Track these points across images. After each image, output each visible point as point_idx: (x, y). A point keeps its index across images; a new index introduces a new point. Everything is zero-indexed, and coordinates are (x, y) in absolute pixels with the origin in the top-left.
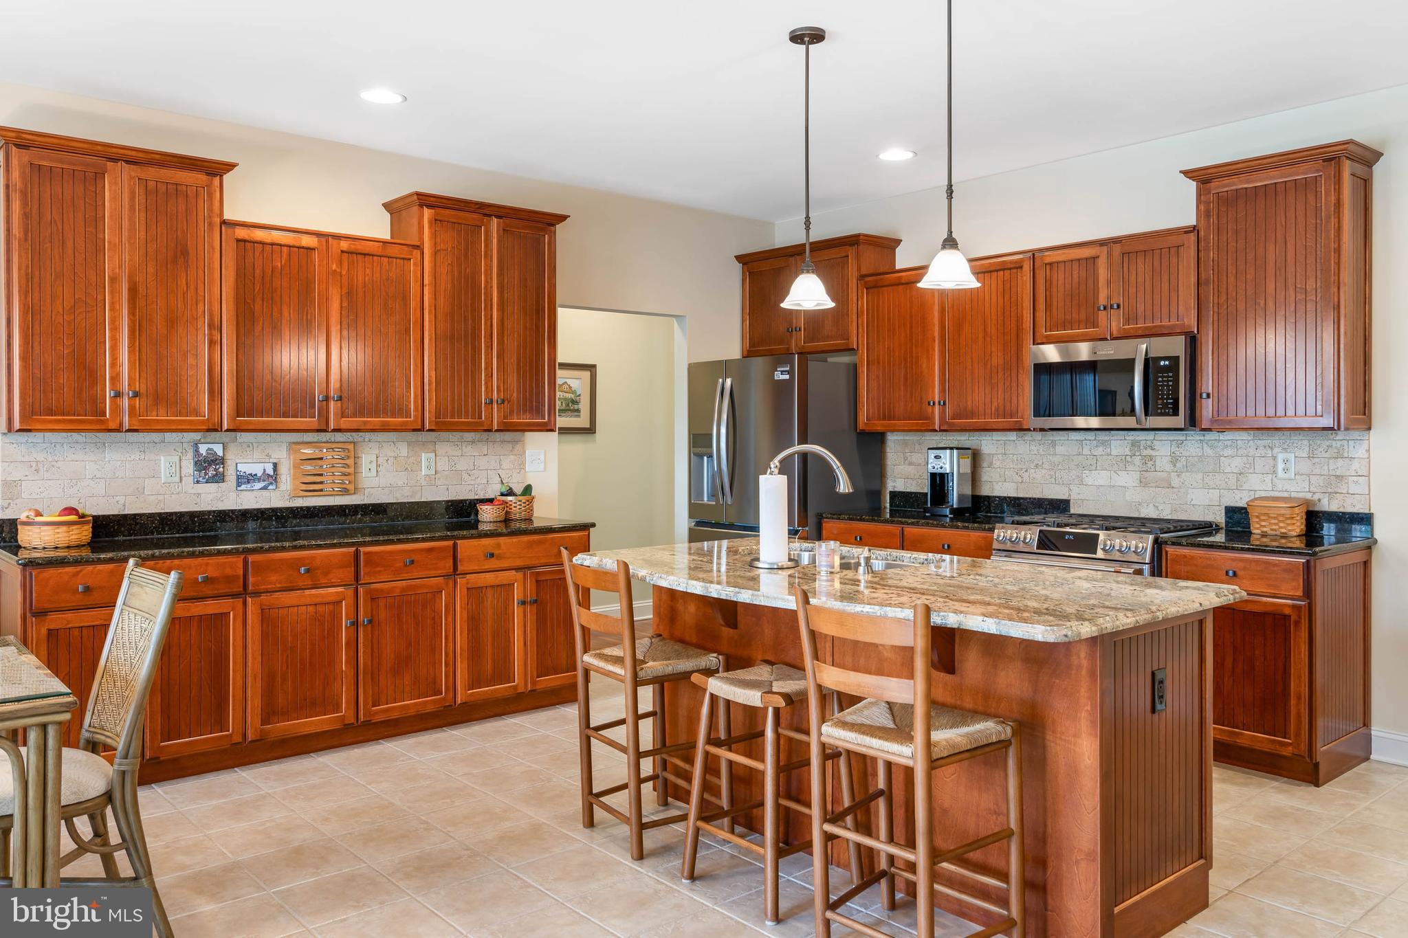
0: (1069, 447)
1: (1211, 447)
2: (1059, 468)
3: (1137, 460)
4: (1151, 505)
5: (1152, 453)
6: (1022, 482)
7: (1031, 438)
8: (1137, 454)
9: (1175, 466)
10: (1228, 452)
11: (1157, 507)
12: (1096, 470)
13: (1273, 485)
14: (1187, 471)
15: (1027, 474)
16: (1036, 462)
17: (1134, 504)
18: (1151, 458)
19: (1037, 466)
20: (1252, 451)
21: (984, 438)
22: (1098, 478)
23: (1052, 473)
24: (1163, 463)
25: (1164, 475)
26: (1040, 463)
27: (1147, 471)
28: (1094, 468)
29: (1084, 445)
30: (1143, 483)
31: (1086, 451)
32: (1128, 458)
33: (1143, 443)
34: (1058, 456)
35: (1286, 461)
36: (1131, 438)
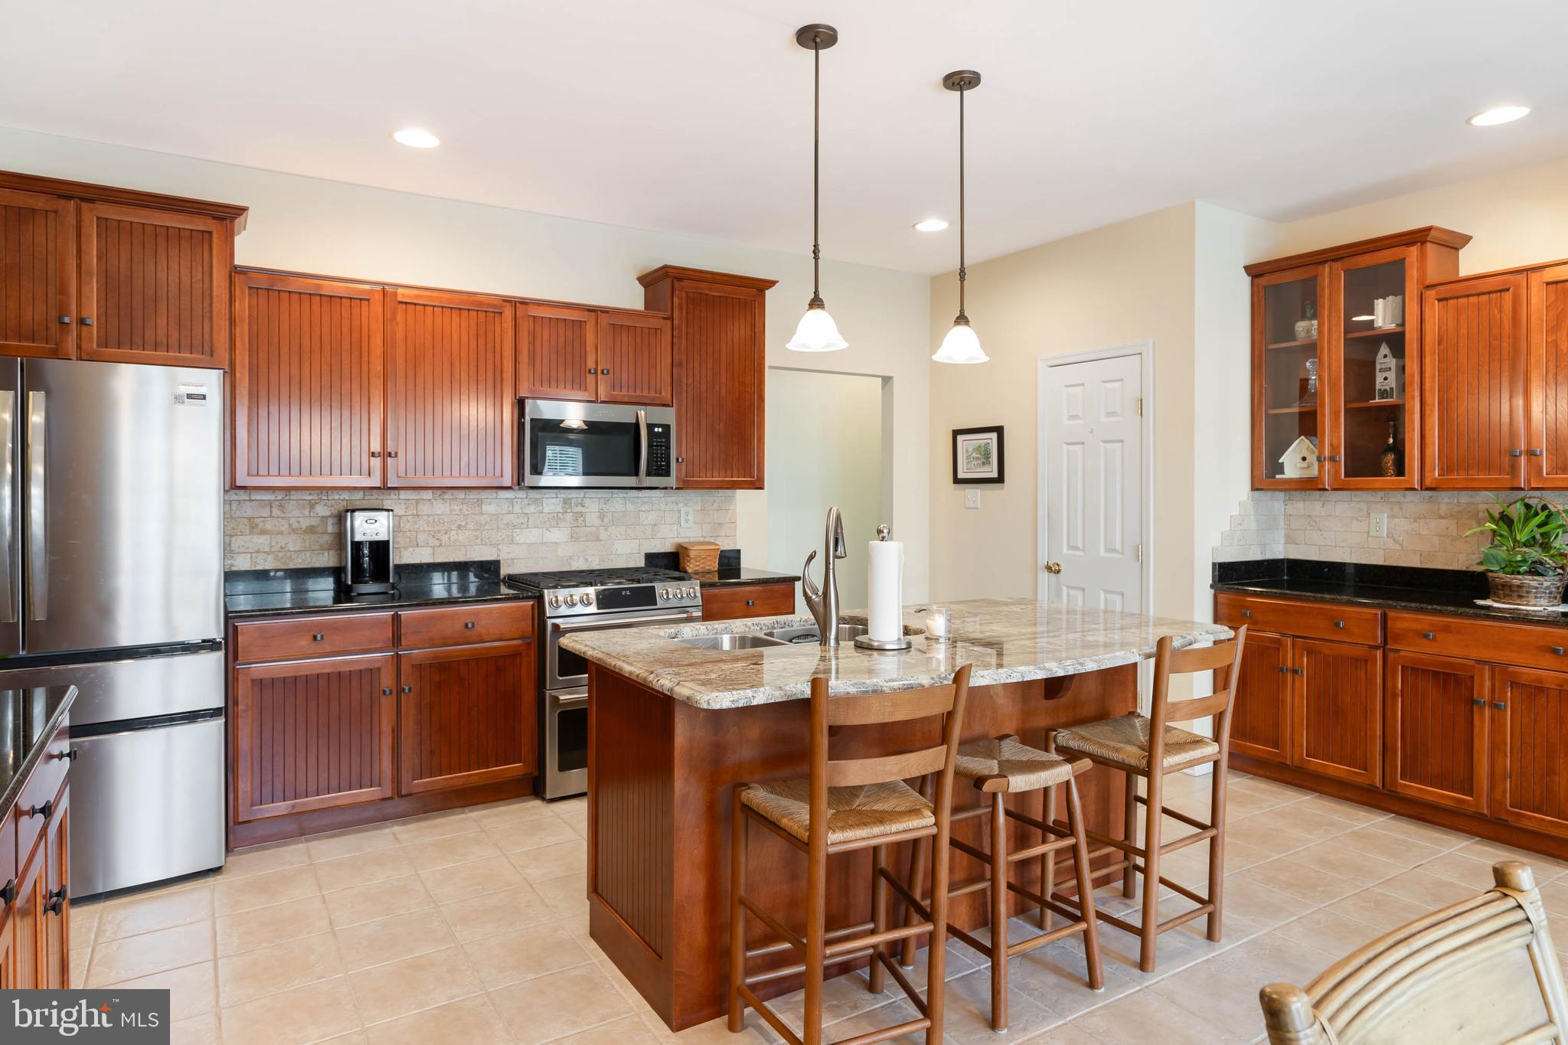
0: (498, 505)
1: (633, 503)
2: (486, 527)
3: (569, 517)
4: (581, 558)
5: (583, 510)
6: (440, 545)
7: (451, 497)
8: (569, 511)
9: (602, 521)
10: (645, 507)
11: (586, 560)
12: (527, 528)
13: (678, 533)
14: (613, 525)
15: (448, 536)
16: (459, 522)
17: (565, 558)
18: (581, 514)
19: (459, 527)
20: (663, 507)
21: (388, 497)
22: (532, 536)
23: (478, 533)
24: (592, 519)
25: (594, 529)
26: (463, 524)
27: (578, 527)
28: (525, 526)
29: (515, 503)
30: (574, 538)
31: (517, 509)
32: (560, 515)
33: (573, 501)
34: (486, 516)
35: (687, 514)
36: (563, 496)
